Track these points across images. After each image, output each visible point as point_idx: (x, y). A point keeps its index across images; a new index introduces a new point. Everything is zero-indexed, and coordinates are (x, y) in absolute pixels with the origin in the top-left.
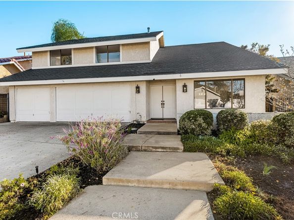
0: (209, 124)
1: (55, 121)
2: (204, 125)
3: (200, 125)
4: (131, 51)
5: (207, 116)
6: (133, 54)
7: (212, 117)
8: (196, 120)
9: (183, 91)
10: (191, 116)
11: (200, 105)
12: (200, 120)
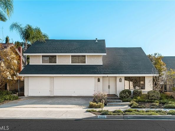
0: (130, 94)
1: (53, 96)
2: (128, 95)
3: (127, 95)
4: (92, 58)
5: (129, 92)
6: (93, 60)
7: (131, 92)
8: (125, 93)
9: (120, 81)
10: (124, 92)
11: (127, 88)
12: (127, 93)
